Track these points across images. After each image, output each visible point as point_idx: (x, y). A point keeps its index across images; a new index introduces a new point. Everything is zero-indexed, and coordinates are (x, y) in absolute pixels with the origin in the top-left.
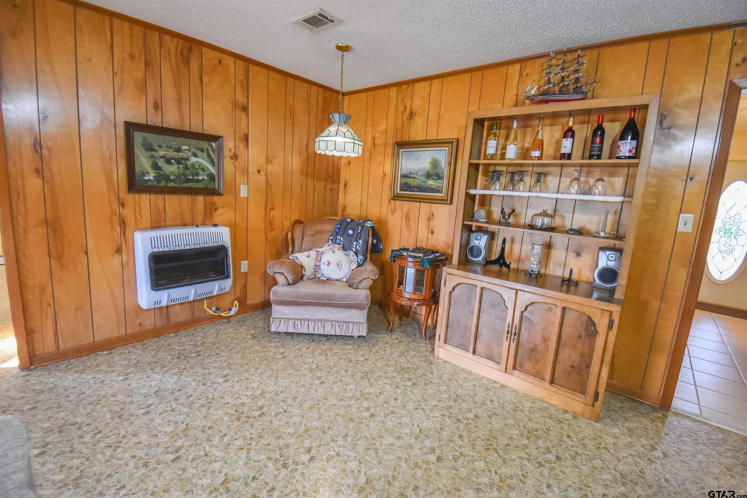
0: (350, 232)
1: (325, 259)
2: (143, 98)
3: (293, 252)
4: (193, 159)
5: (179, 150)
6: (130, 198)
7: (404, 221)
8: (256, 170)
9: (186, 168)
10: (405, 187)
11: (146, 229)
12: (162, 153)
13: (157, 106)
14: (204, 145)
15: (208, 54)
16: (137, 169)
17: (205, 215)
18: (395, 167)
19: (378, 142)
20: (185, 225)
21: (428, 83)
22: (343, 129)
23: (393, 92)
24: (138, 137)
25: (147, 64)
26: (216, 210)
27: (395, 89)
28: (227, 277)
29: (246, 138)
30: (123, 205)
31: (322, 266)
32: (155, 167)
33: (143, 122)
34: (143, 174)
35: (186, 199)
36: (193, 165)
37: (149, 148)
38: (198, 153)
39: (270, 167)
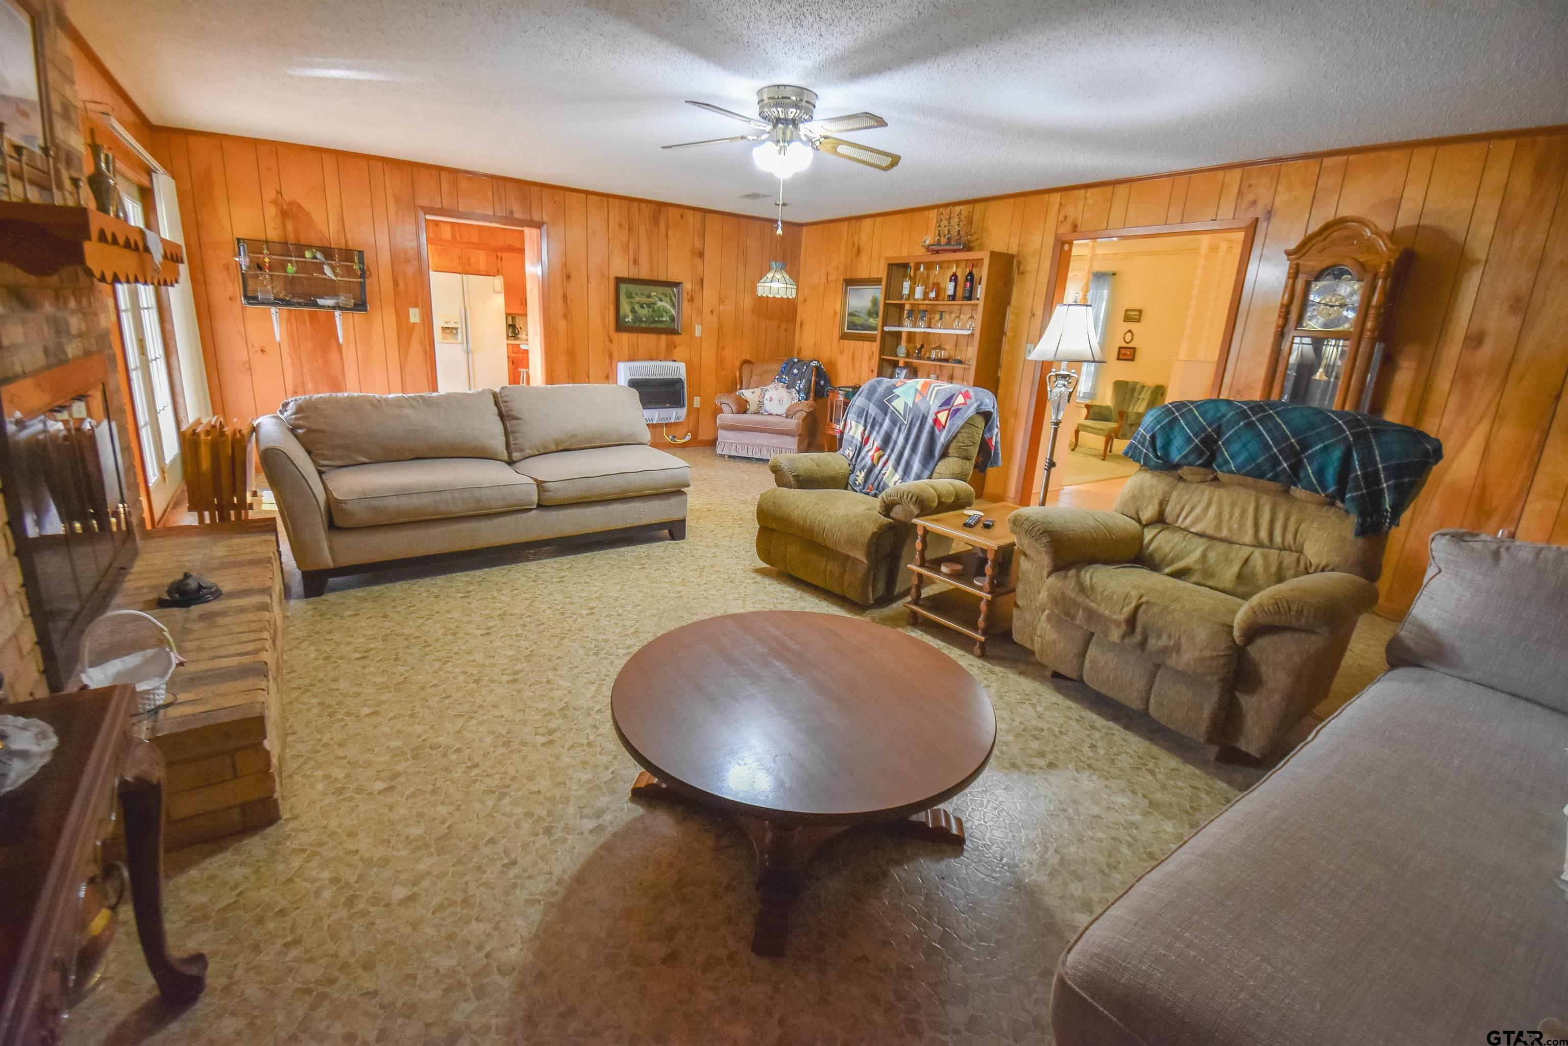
0: (795, 371)
1: (767, 396)
2: (627, 257)
3: (741, 389)
4: (659, 304)
5: (649, 296)
6: (616, 336)
7: (850, 360)
8: (709, 311)
9: (654, 311)
10: (852, 325)
11: (625, 361)
12: (637, 299)
13: (635, 262)
14: (668, 290)
15: (673, 212)
16: (622, 313)
17: (667, 352)
18: (844, 305)
19: (831, 278)
20: (651, 359)
21: (872, 219)
22: (778, 276)
23: (844, 226)
24: (623, 287)
25: (630, 229)
26: (675, 347)
27: (846, 223)
28: (683, 406)
29: (702, 281)
30: (611, 341)
31: (765, 402)
32: (633, 311)
33: (626, 276)
34: (625, 317)
35: (652, 337)
36: (659, 308)
37: (630, 296)
38: (663, 297)
39: (721, 307)
